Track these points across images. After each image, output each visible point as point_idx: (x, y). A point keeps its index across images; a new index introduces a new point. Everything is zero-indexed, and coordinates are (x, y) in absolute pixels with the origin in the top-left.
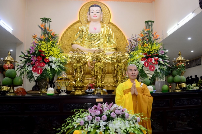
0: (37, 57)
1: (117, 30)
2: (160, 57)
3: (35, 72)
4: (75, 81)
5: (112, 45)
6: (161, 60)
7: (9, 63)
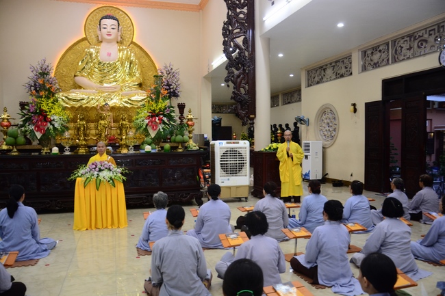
0: (39, 117)
1: (144, 55)
2: (165, 116)
3: (37, 131)
4: (79, 140)
5: (135, 78)
6: (165, 119)
7: (5, 120)
